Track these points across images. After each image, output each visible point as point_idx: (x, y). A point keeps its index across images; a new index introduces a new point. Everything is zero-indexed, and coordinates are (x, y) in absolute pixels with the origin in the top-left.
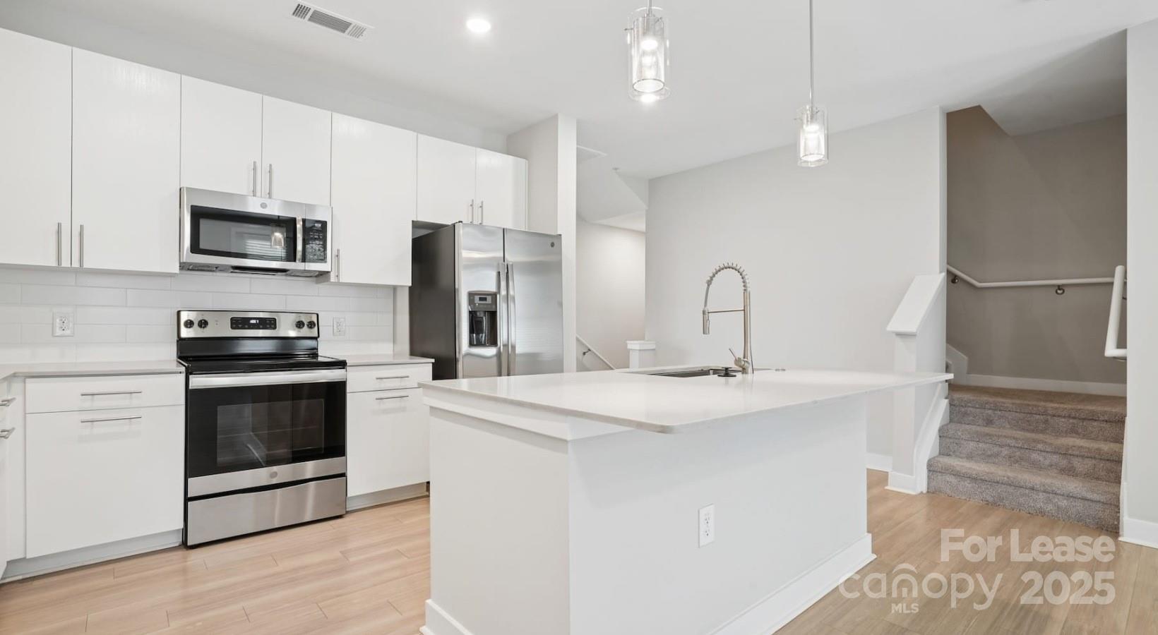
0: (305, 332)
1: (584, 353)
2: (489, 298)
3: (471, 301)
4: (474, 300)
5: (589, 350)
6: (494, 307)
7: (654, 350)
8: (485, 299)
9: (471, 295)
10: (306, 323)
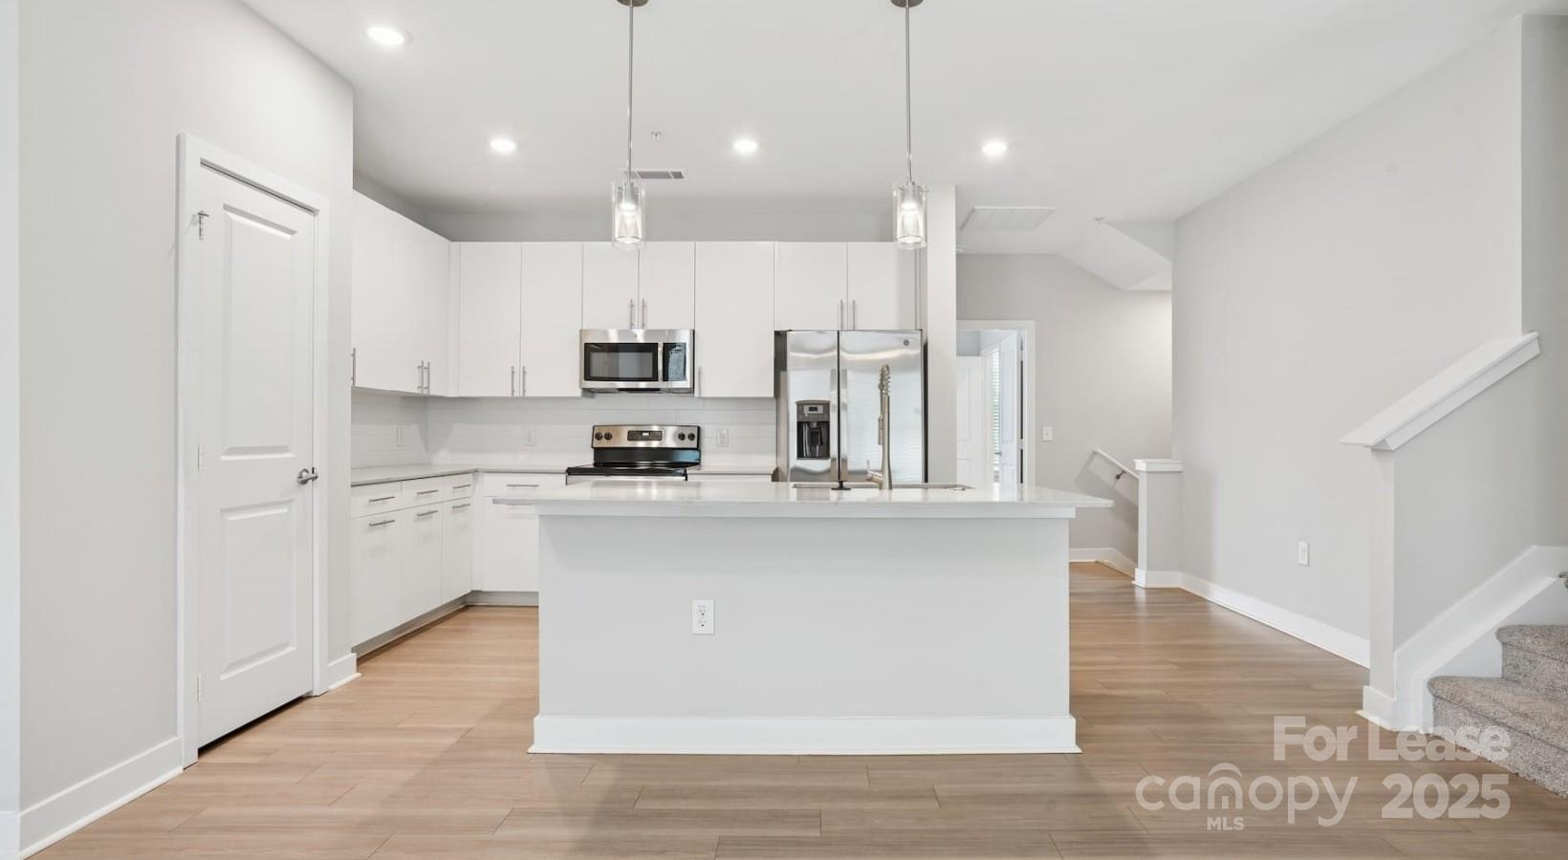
0: (687, 443)
1: (1118, 477)
2: (821, 409)
3: (800, 412)
4: (803, 409)
5: (1124, 472)
6: (826, 416)
7: (1180, 472)
8: (816, 409)
9: (800, 405)
10: (687, 436)
